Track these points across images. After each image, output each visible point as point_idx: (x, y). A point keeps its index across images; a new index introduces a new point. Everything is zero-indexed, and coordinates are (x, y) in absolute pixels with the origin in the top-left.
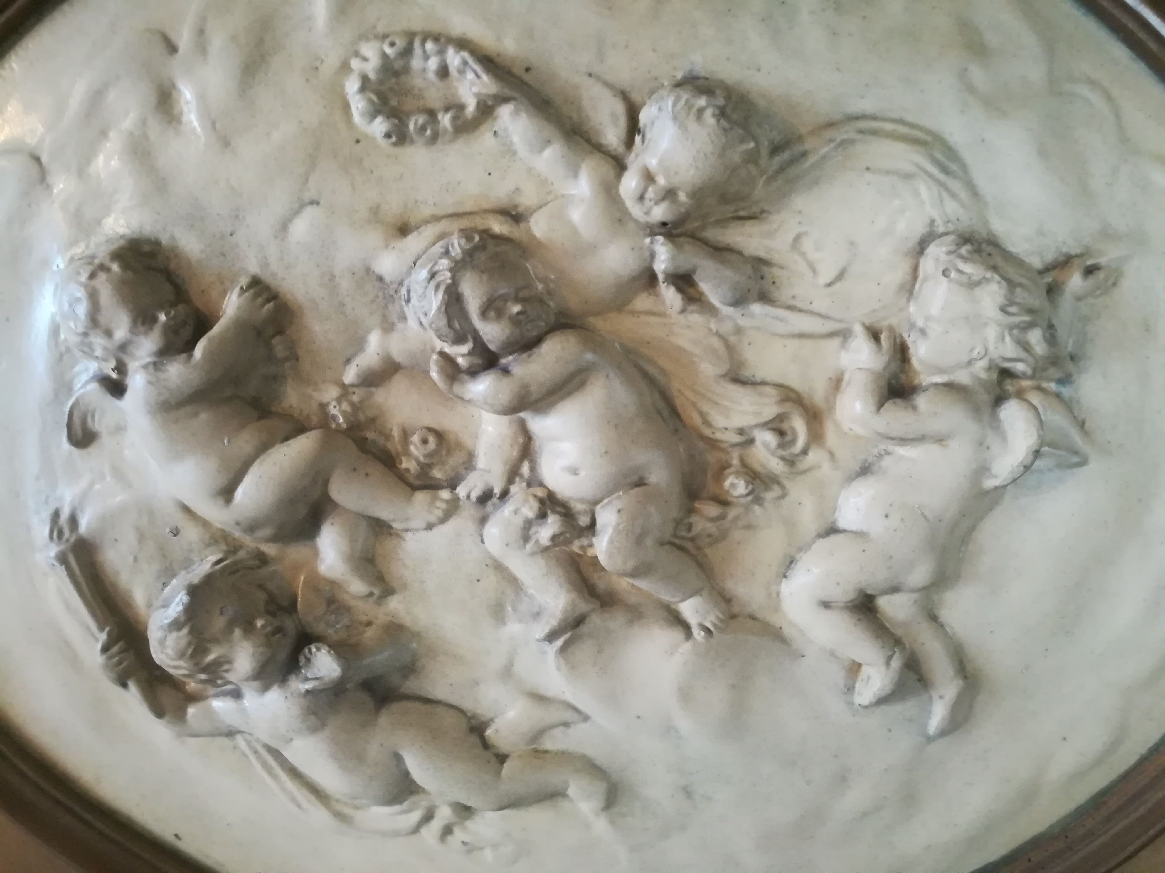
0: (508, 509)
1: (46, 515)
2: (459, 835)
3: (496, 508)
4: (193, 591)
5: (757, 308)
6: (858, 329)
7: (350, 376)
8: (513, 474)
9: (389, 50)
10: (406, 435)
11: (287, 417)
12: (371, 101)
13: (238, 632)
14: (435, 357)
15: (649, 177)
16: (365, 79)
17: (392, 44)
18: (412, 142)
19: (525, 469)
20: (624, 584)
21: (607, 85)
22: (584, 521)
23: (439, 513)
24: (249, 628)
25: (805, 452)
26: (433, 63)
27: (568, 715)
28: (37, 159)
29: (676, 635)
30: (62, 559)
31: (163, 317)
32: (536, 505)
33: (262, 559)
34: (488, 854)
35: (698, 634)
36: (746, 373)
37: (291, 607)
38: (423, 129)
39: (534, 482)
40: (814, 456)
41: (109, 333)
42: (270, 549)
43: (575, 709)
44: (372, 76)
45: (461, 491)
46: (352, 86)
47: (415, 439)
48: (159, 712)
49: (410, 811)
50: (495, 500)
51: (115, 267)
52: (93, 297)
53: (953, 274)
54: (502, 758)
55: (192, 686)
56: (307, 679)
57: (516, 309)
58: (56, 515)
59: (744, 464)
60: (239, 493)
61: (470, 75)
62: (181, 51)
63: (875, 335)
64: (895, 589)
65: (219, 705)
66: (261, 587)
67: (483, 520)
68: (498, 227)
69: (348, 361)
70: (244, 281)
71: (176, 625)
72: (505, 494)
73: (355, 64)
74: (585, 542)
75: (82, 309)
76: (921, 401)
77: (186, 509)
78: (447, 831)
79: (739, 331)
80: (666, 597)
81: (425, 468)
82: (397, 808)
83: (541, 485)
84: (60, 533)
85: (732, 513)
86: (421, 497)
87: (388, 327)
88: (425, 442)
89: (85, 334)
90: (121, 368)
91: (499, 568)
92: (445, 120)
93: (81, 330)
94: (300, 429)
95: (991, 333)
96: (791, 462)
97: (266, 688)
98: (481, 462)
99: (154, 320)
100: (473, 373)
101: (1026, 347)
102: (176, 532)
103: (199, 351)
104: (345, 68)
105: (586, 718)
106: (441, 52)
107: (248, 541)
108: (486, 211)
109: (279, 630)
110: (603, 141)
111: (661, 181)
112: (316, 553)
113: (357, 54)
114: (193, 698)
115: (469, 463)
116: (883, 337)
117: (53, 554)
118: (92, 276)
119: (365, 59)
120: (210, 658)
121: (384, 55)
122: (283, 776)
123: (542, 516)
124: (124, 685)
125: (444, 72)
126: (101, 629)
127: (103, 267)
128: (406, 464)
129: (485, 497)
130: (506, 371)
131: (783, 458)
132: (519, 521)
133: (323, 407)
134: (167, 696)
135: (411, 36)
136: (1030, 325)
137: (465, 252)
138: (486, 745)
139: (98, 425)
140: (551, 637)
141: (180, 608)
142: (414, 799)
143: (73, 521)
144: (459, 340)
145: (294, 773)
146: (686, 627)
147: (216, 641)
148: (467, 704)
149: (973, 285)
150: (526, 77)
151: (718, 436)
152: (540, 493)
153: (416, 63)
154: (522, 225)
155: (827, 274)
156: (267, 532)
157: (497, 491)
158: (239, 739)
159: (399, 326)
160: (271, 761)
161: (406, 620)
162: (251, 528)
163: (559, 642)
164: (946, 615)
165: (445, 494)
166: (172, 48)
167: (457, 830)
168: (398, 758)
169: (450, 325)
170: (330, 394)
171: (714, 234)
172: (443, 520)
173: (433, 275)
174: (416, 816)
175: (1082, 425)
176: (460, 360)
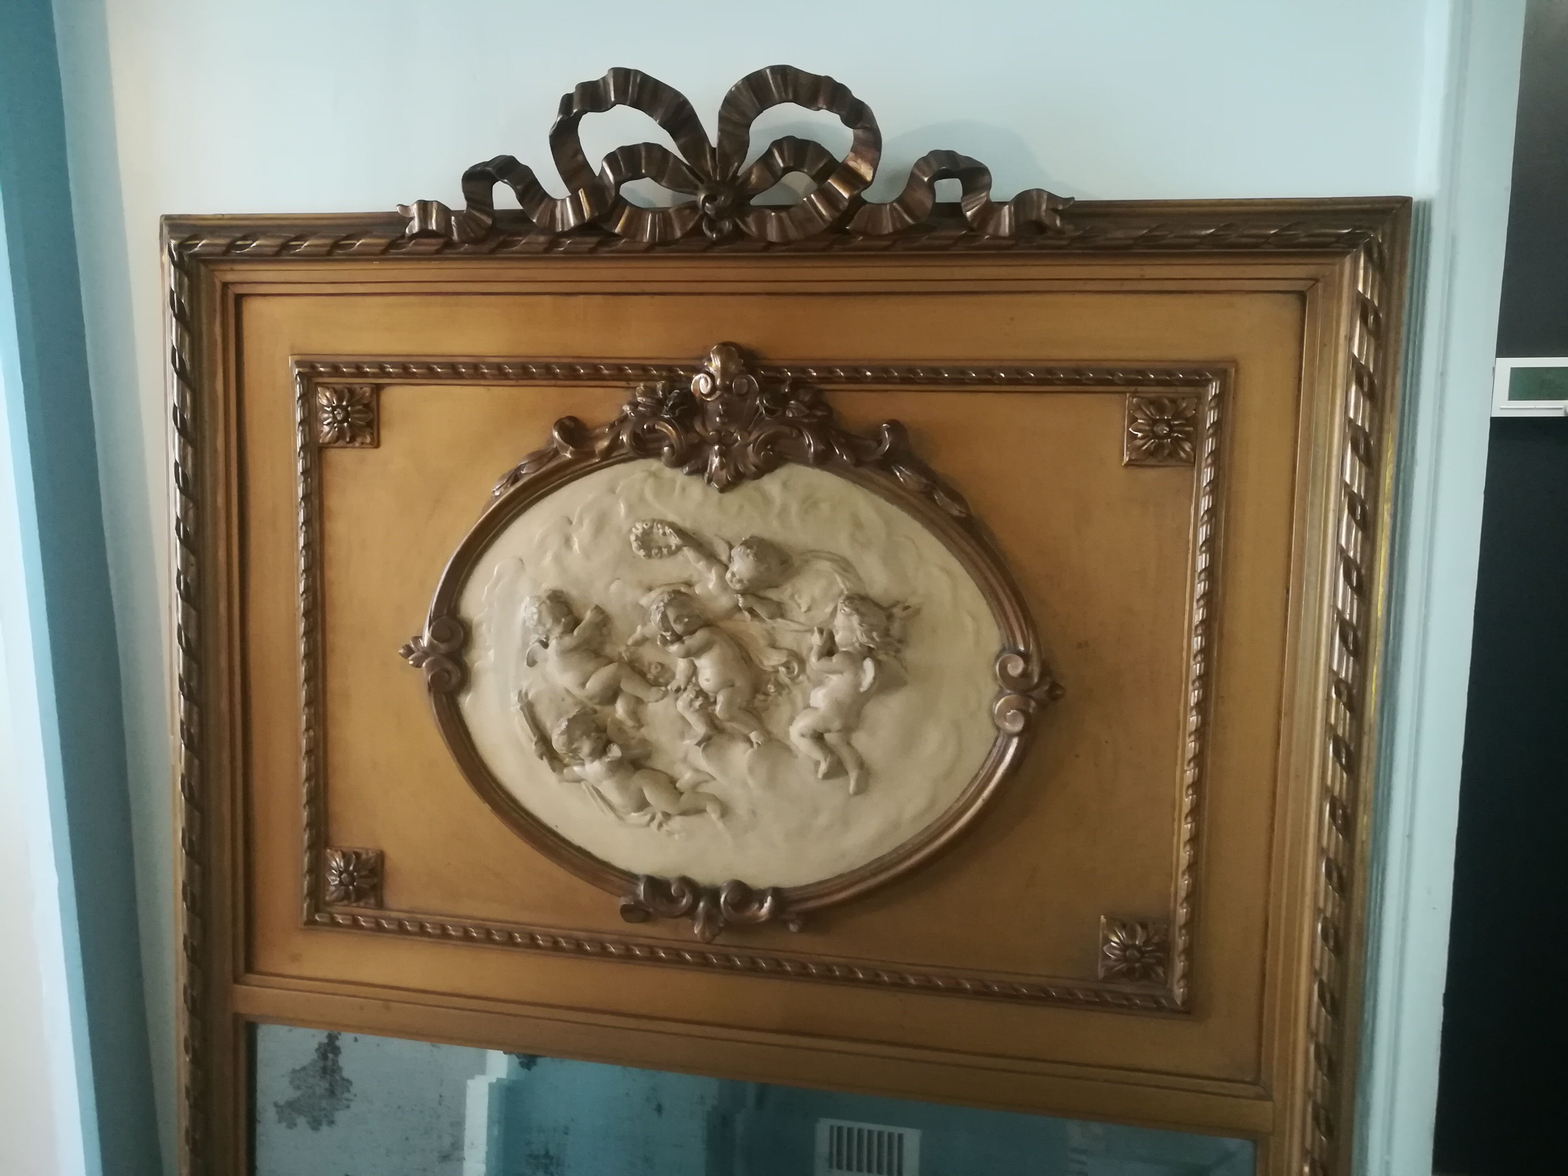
0: (685, 695)
1: (516, 692)
2: (665, 827)
3: (682, 694)
4: (569, 720)
5: (779, 620)
6: (816, 629)
7: (630, 642)
8: (689, 681)
9: (644, 526)
10: (650, 664)
11: (606, 657)
12: (639, 545)
13: (584, 737)
14: (659, 636)
15: (733, 575)
16: (637, 537)
17: (647, 525)
18: (654, 558)
19: (694, 680)
20: (728, 725)
21: (723, 539)
22: (712, 700)
23: (661, 696)
24: (588, 736)
25: (798, 676)
26: (661, 531)
27: (707, 778)
28: (522, 561)
29: (747, 745)
30: (522, 709)
31: (563, 620)
32: (695, 694)
33: (595, 712)
34: (677, 836)
35: (755, 746)
36: (778, 644)
37: (605, 730)
38: (657, 554)
39: (697, 684)
40: (801, 678)
41: (544, 626)
42: (598, 708)
43: (712, 776)
44: (639, 535)
45: (669, 687)
46: (633, 538)
47: (653, 667)
48: (554, 770)
49: (645, 815)
50: (682, 691)
51: (548, 602)
52: (540, 613)
53: (842, 611)
54: (681, 794)
55: (567, 760)
56: (609, 757)
57: (686, 620)
58: (520, 692)
59: (776, 680)
60: (588, 685)
61: (673, 537)
62: (574, 523)
63: (821, 631)
64: (829, 731)
65: (576, 769)
66: (594, 721)
67: (677, 699)
68: (683, 589)
69: (629, 636)
70: (593, 606)
71: (562, 733)
72: (685, 689)
73: (634, 529)
74: (712, 708)
75: (536, 617)
76: (835, 659)
77: (568, 691)
78: (660, 825)
79: (773, 628)
80: (746, 732)
81: (656, 678)
82: (641, 813)
83: (699, 686)
84: (522, 699)
85: (770, 698)
86: (654, 689)
87: (644, 624)
88: (656, 668)
89: (536, 626)
90: (547, 638)
91: (683, 718)
92: (665, 551)
93: (535, 624)
94: (611, 662)
95: (858, 633)
96: (793, 680)
97: (593, 761)
98: (678, 677)
99: (560, 621)
100: (672, 642)
101: (872, 639)
102: (563, 700)
103: (576, 632)
104: (630, 531)
105: (714, 779)
106: (663, 528)
107: (590, 704)
108: (680, 583)
109: (599, 738)
110: (722, 559)
111: (737, 577)
112: (615, 708)
113: (635, 527)
114: (566, 766)
115: (673, 676)
116: (825, 633)
117: (519, 707)
118: (540, 605)
119: (638, 529)
120: (574, 746)
121: (644, 528)
122: (599, 800)
123: (697, 697)
124: (542, 759)
125: (664, 534)
126: (535, 736)
127: (543, 602)
128: (650, 676)
129: (678, 690)
130: (683, 642)
131: (790, 678)
132: (689, 699)
133: (620, 654)
134: (556, 763)
135: (653, 520)
136: (871, 631)
137: (669, 600)
138: (675, 788)
139: (539, 658)
140: (699, 744)
141: (565, 727)
142: (647, 809)
143: (526, 694)
144: (666, 631)
145: (603, 798)
146: (751, 743)
147: (577, 740)
148: (669, 772)
149: (850, 615)
150: (695, 537)
151: (765, 669)
152: (698, 689)
153: (655, 530)
154: (692, 588)
155: (804, 609)
156: (597, 700)
157: (682, 687)
158: (583, 784)
159: (648, 624)
160: (594, 792)
161: (648, 738)
162: (591, 698)
163: (702, 746)
164: (854, 742)
165: (663, 688)
166: (570, 522)
167: (664, 825)
168: (641, 791)
169: (663, 626)
170: (622, 649)
171: (762, 593)
172: (662, 698)
173: (658, 608)
174: (648, 817)
175: (906, 669)
176: (668, 638)
